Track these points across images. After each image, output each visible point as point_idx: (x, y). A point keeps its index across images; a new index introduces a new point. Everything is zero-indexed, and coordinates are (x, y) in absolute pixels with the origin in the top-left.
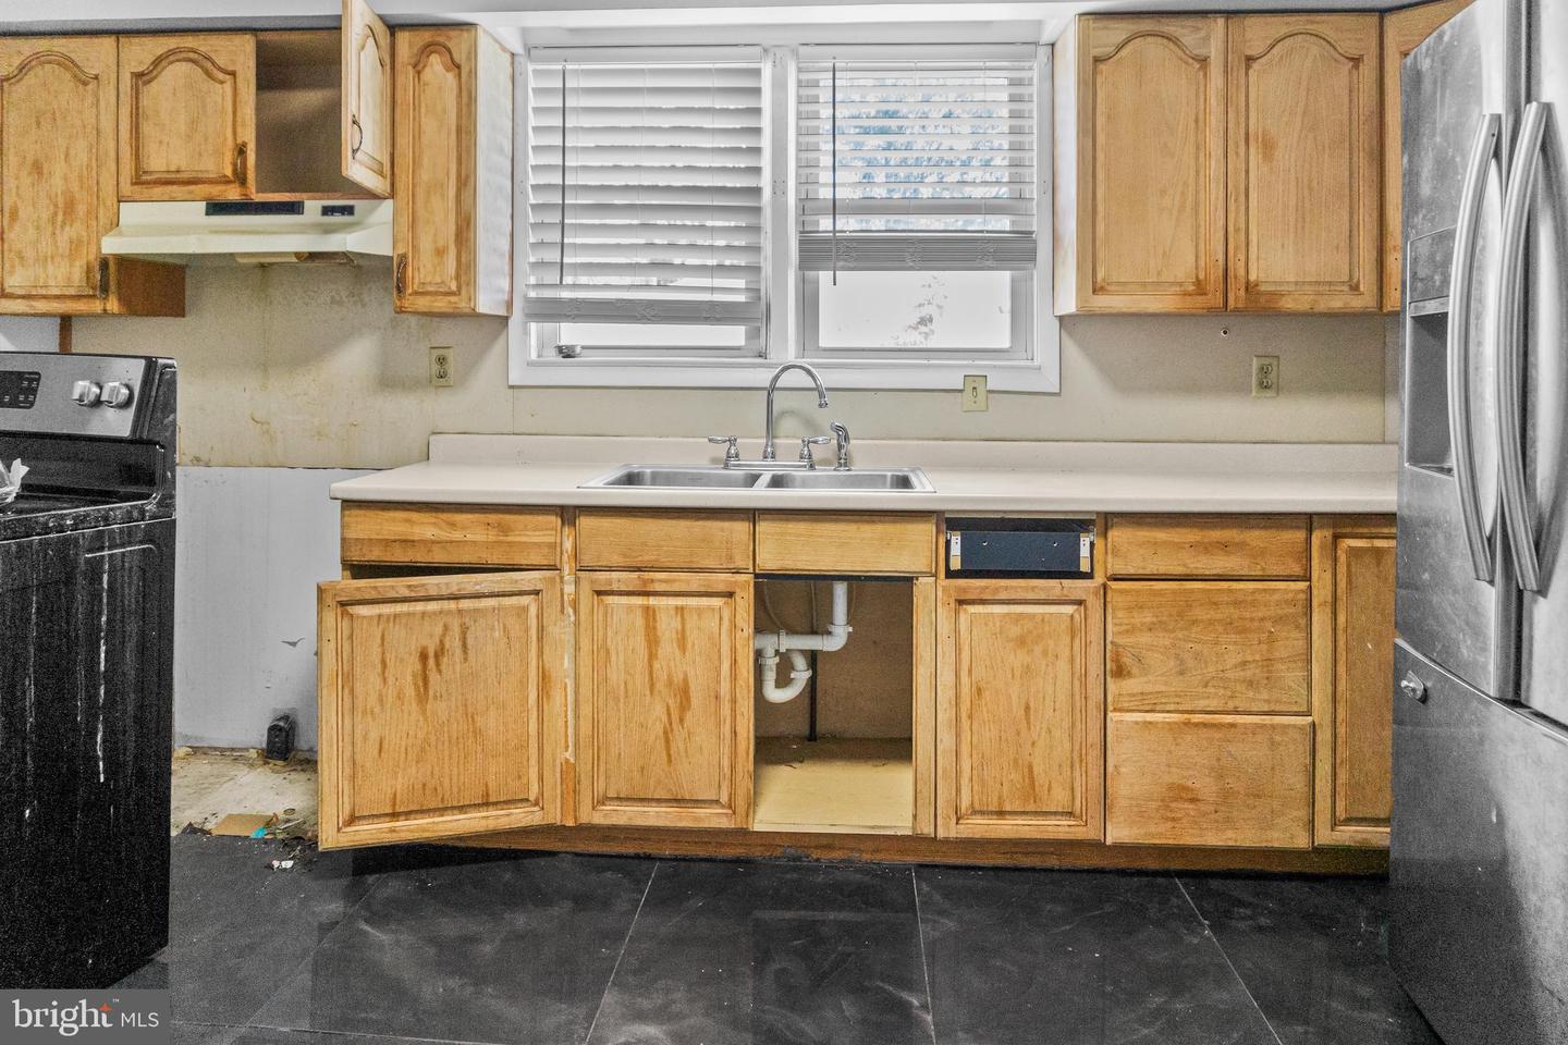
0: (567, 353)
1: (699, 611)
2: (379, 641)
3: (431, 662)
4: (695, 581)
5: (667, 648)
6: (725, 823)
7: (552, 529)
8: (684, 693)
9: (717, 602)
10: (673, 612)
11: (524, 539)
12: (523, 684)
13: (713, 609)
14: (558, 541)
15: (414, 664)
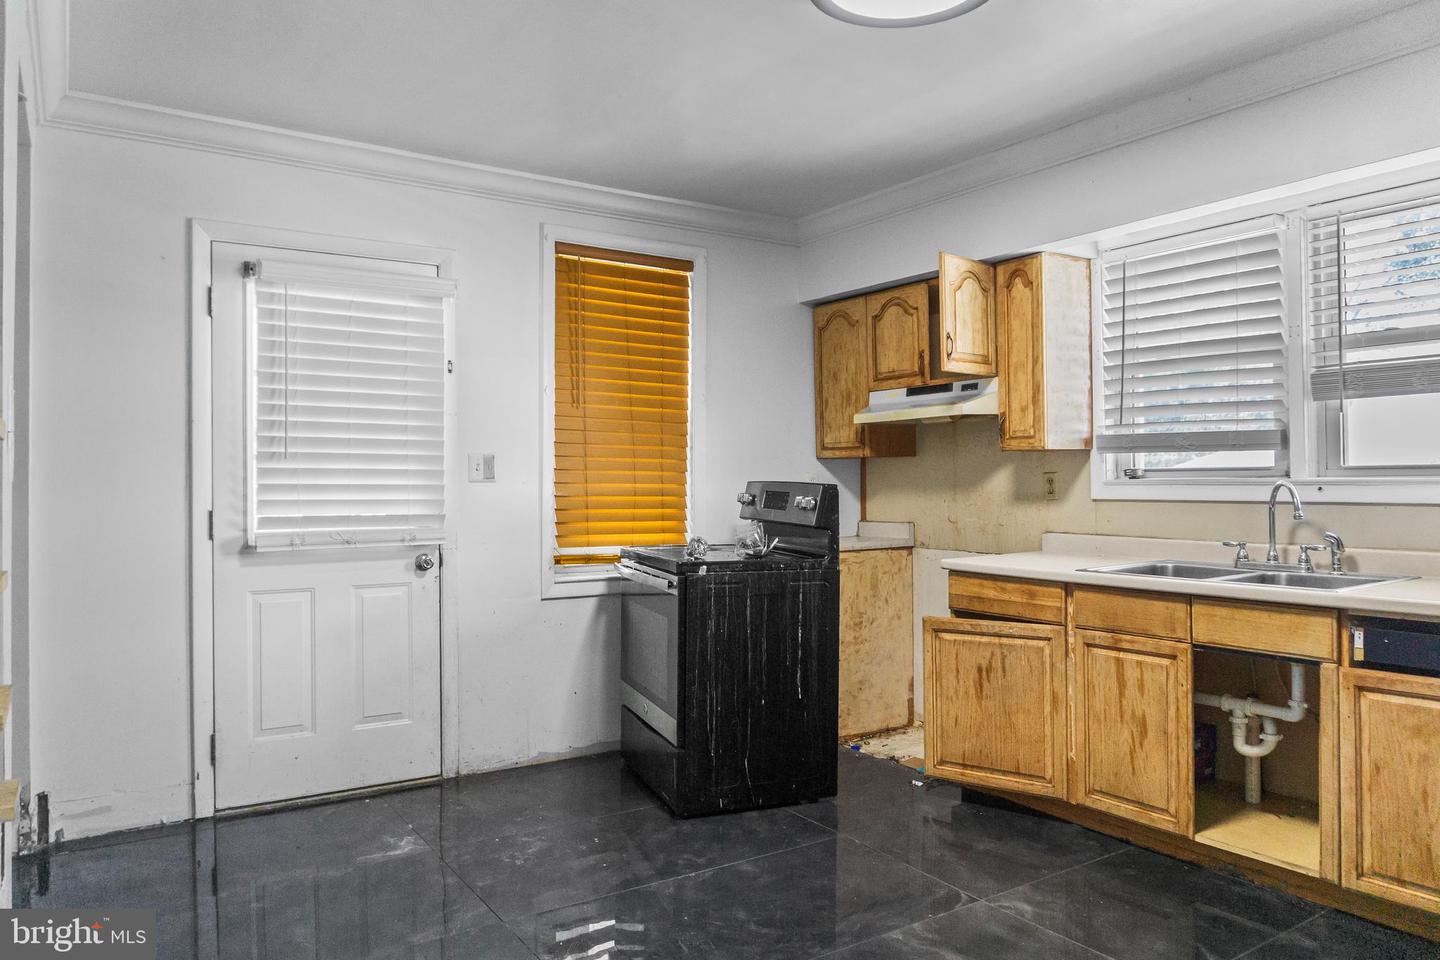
0: (1132, 475)
1: (1153, 666)
2: (955, 656)
3: (984, 673)
4: (1150, 644)
5: (1131, 690)
6: (1171, 828)
7: (1057, 597)
8: (1143, 725)
9: (1165, 662)
10: (1135, 665)
11: (1043, 603)
12: (1041, 699)
13: (1162, 667)
14: (1063, 606)
15: (973, 675)
